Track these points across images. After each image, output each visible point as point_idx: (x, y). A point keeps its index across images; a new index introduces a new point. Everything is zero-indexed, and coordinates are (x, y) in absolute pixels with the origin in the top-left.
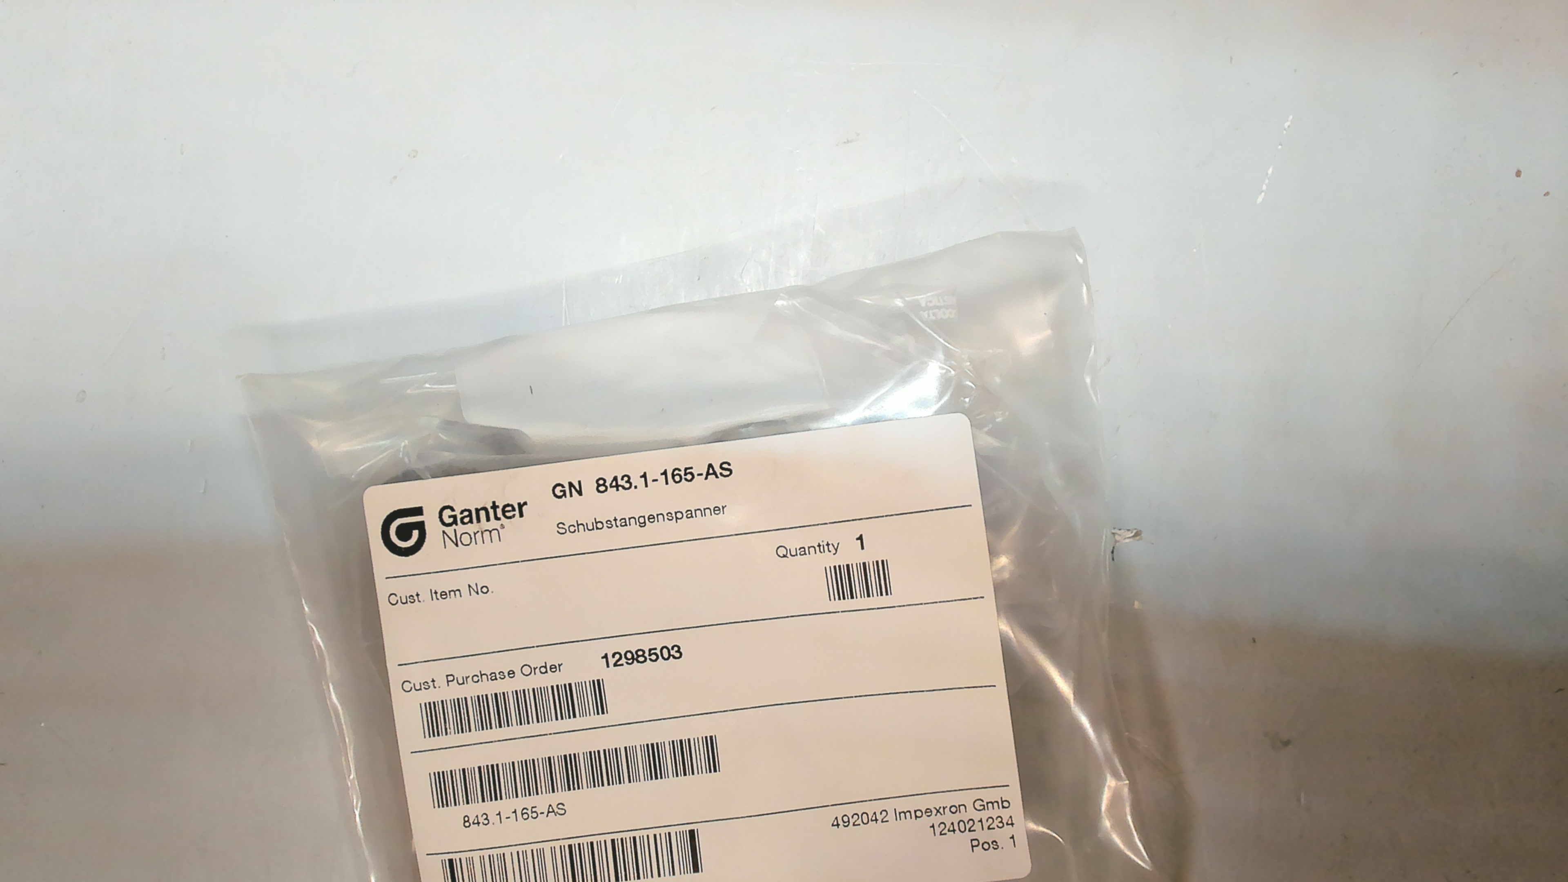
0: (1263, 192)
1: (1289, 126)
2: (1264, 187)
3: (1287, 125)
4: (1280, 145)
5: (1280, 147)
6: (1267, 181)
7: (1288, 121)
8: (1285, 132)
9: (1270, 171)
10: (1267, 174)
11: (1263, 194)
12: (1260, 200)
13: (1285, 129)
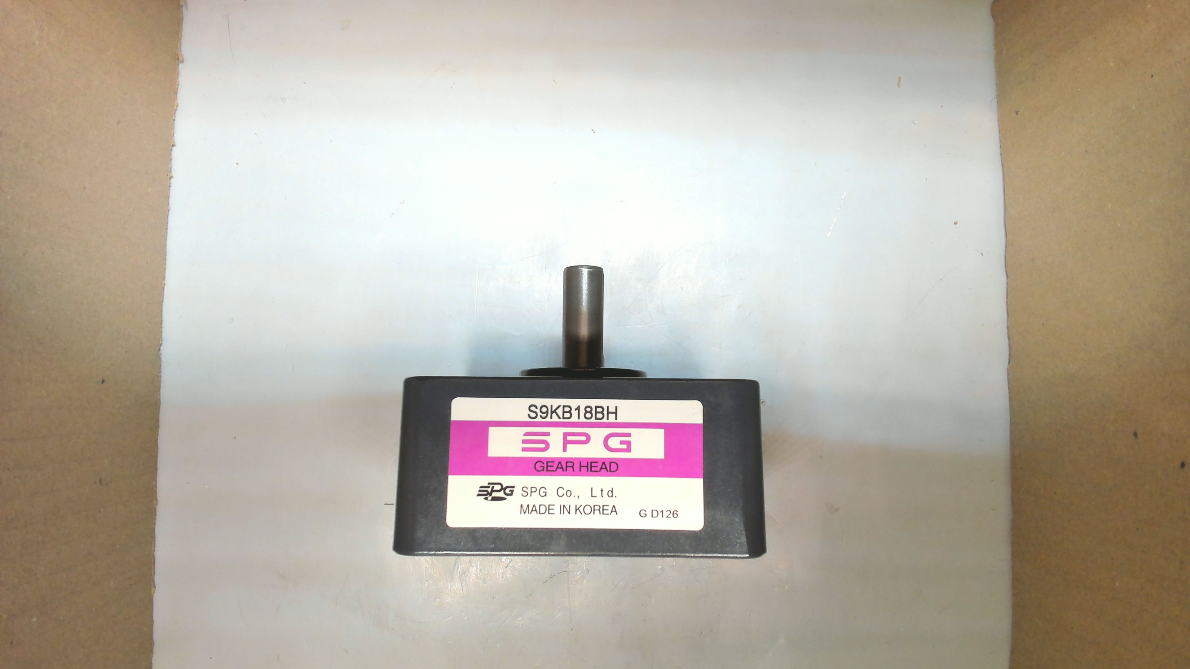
0: (830, 230)
1: (844, 198)
2: (831, 228)
3: (843, 197)
4: (840, 207)
5: (840, 208)
6: (833, 225)
7: (844, 195)
8: (842, 201)
9: (834, 221)
10: (833, 222)
11: (831, 231)
12: (829, 235)
13: (842, 200)
